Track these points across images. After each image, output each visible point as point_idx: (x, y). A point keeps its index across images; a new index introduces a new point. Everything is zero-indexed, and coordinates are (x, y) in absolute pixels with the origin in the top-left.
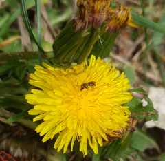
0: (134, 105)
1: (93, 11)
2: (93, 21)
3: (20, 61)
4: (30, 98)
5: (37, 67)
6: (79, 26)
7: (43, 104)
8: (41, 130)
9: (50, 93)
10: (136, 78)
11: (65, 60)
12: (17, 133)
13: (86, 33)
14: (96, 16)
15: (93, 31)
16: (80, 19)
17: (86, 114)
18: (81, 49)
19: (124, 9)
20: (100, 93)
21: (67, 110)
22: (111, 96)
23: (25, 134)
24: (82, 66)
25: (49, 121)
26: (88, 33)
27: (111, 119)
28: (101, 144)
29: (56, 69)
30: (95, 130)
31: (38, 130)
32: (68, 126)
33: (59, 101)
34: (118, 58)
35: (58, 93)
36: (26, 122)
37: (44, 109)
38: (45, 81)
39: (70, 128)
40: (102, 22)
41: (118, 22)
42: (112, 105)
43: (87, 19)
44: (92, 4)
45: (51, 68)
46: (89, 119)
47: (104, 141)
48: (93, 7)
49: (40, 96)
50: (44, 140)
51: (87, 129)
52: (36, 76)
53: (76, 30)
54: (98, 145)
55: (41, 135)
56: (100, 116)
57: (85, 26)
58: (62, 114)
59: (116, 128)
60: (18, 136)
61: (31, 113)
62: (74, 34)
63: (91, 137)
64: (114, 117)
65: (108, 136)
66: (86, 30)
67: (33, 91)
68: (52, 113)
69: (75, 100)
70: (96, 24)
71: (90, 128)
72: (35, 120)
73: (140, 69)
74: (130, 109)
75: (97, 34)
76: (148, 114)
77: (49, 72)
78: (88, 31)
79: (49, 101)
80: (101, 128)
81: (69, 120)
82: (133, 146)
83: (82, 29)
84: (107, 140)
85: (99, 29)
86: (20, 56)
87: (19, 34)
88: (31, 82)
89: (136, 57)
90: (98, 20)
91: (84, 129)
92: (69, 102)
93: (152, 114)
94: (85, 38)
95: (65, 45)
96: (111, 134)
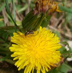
0: (62, 50)
1: (42, 6)
2: (42, 10)
3: (5, 31)
4: (12, 49)
5: (14, 34)
6: (35, 13)
7: (18, 51)
8: (17, 64)
9: (21, 46)
11: (28, 29)
13: (39, 16)
14: (44, 8)
15: (42, 15)
16: (36, 9)
18: (36, 24)
20: (46, 45)
21: (30, 54)
23: (8, 66)
24: (36, 32)
25: (21, 60)
26: (40, 16)
27: (52, 58)
28: (47, 71)
30: (44, 63)
31: (16, 64)
33: (26, 50)
34: (51, 27)
35: (25, 46)
37: (19, 54)
39: (32, 63)
40: (47, 10)
41: (52, 10)
42: (52, 51)
43: (39, 9)
44: (42, 2)
45: (21, 34)
46: (41, 58)
47: (49, 69)
49: (16, 48)
50: (19, 69)
51: (40, 63)
52: (14, 38)
53: (34, 15)
55: (18, 67)
56: (47, 56)
57: (39, 13)
58: (27, 56)
59: (55, 62)
60: (5, 67)
61: (12, 56)
62: (33, 17)
63: (42, 67)
64: (53, 56)
66: (39, 15)
67: (13, 45)
68: (23, 56)
69: (34, 49)
70: (44, 11)
71: (42, 63)
72: (14, 59)
74: (60, 52)
76: (69, 54)
78: (40, 15)
79: (21, 50)
81: (31, 59)
83: (37, 14)
85: (45, 14)
86: (5, 28)
87: (3, 18)
88: (12, 41)
90: (45, 9)
92: (31, 50)
95: (29, 22)
96: (52, 66)
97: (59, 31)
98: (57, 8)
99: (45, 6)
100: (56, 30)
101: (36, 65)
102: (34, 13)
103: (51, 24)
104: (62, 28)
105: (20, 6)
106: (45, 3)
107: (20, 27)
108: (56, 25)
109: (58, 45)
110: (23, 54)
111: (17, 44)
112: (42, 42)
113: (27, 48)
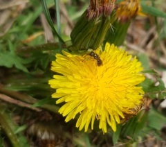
0: (147, 86)
1: (103, 2)
2: (103, 10)
3: (44, 52)
4: (53, 83)
5: (58, 55)
6: (91, 16)
7: (65, 88)
8: (63, 111)
9: (70, 78)
10: (151, 64)
11: (82, 47)
13: (97, 21)
14: (106, 5)
15: (104, 19)
16: (92, 9)
18: (95, 36)
20: (115, 76)
21: (86, 92)
22: (124, 77)
23: (51, 118)
24: (97, 52)
25: (70, 102)
26: (100, 21)
27: (126, 98)
28: (118, 122)
29: (75, 56)
30: (112, 109)
31: (61, 111)
32: (88, 106)
33: (78, 84)
34: (133, 46)
35: (77, 77)
37: (66, 92)
38: (66, 68)
40: (111, 11)
41: (129, 13)
42: (127, 86)
43: (98, 9)
45: (70, 55)
46: (106, 98)
47: (121, 119)
50: (67, 120)
51: (105, 108)
52: (57, 63)
53: (89, 19)
54: (116, 123)
55: (64, 115)
56: (116, 95)
57: (97, 15)
58: (81, 95)
59: (131, 105)
60: (45, 120)
62: (87, 23)
63: (110, 116)
64: (128, 96)
65: (124, 113)
66: (98, 19)
67: (55, 76)
68: (72, 95)
69: (93, 82)
70: (106, 12)
71: (108, 107)
72: (58, 102)
73: (153, 55)
74: (144, 89)
75: (108, 21)
76: (160, 93)
77: (68, 58)
79: (70, 85)
80: (117, 106)
81: (88, 101)
82: (151, 126)
83: (94, 17)
84: (123, 117)
85: (109, 16)
86: (43, 47)
87: (43, 30)
88: (53, 69)
89: (150, 45)
90: (108, 9)
91: (102, 109)
92: (88, 84)
93: (164, 93)
94: (98, 25)
95: (80, 33)
96: (127, 112)
97: (148, 53)
98: (139, 9)
99: (108, 2)
100: (142, 51)
102: (88, 17)
103: (132, 41)
104: (154, 47)
105: (74, 8)
107: (66, 43)
108: (143, 42)
109: (138, 76)
110: (73, 92)
111: (62, 75)
112: (107, 69)
113: (80, 81)
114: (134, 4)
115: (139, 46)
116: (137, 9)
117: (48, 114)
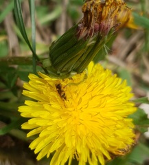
0: (137, 117)
1: (100, 18)
2: (100, 28)
4: (24, 111)
5: (31, 76)
6: (83, 34)
7: (38, 118)
9: (46, 106)
10: (133, 82)
11: (64, 69)
12: (5, 144)
13: (91, 42)
14: (104, 23)
15: (99, 39)
16: (85, 26)
17: (86, 128)
19: (125, 10)
20: (102, 106)
22: (113, 108)
23: (13, 144)
24: (82, 75)
25: (45, 137)
26: (93, 42)
29: (54, 79)
32: (66, 142)
34: (111, 58)
35: (55, 105)
36: (15, 132)
38: (40, 92)
39: (68, 144)
40: (109, 29)
43: (92, 26)
44: (99, 10)
45: (47, 78)
46: (90, 135)
47: (105, 158)
48: (101, 12)
49: (34, 108)
50: (39, 158)
51: (87, 146)
52: (29, 85)
53: (80, 38)
55: (36, 152)
57: (90, 34)
59: (121, 145)
60: (6, 147)
61: (24, 127)
62: (77, 43)
63: (91, 154)
65: (111, 153)
66: (91, 39)
68: (48, 128)
69: (74, 113)
70: (103, 32)
71: (92, 146)
72: (29, 135)
75: (103, 42)
77: (45, 82)
78: (94, 40)
79: (45, 115)
83: (86, 37)
84: (109, 158)
85: (106, 37)
88: (25, 93)
89: (131, 57)
90: (106, 27)
94: (89, 47)
95: (65, 54)
96: (114, 152)
97: (129, 69)
99: (107, 18)
101: (79, 151)
102: (79, 35)
103: (111, 52)
106: (107, 12)
108: (123, 53)
112: (92, 97)
114: (126, 14)
115: (118, 57)
116: (128, 20)
117: (9, 139)
